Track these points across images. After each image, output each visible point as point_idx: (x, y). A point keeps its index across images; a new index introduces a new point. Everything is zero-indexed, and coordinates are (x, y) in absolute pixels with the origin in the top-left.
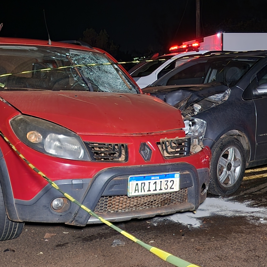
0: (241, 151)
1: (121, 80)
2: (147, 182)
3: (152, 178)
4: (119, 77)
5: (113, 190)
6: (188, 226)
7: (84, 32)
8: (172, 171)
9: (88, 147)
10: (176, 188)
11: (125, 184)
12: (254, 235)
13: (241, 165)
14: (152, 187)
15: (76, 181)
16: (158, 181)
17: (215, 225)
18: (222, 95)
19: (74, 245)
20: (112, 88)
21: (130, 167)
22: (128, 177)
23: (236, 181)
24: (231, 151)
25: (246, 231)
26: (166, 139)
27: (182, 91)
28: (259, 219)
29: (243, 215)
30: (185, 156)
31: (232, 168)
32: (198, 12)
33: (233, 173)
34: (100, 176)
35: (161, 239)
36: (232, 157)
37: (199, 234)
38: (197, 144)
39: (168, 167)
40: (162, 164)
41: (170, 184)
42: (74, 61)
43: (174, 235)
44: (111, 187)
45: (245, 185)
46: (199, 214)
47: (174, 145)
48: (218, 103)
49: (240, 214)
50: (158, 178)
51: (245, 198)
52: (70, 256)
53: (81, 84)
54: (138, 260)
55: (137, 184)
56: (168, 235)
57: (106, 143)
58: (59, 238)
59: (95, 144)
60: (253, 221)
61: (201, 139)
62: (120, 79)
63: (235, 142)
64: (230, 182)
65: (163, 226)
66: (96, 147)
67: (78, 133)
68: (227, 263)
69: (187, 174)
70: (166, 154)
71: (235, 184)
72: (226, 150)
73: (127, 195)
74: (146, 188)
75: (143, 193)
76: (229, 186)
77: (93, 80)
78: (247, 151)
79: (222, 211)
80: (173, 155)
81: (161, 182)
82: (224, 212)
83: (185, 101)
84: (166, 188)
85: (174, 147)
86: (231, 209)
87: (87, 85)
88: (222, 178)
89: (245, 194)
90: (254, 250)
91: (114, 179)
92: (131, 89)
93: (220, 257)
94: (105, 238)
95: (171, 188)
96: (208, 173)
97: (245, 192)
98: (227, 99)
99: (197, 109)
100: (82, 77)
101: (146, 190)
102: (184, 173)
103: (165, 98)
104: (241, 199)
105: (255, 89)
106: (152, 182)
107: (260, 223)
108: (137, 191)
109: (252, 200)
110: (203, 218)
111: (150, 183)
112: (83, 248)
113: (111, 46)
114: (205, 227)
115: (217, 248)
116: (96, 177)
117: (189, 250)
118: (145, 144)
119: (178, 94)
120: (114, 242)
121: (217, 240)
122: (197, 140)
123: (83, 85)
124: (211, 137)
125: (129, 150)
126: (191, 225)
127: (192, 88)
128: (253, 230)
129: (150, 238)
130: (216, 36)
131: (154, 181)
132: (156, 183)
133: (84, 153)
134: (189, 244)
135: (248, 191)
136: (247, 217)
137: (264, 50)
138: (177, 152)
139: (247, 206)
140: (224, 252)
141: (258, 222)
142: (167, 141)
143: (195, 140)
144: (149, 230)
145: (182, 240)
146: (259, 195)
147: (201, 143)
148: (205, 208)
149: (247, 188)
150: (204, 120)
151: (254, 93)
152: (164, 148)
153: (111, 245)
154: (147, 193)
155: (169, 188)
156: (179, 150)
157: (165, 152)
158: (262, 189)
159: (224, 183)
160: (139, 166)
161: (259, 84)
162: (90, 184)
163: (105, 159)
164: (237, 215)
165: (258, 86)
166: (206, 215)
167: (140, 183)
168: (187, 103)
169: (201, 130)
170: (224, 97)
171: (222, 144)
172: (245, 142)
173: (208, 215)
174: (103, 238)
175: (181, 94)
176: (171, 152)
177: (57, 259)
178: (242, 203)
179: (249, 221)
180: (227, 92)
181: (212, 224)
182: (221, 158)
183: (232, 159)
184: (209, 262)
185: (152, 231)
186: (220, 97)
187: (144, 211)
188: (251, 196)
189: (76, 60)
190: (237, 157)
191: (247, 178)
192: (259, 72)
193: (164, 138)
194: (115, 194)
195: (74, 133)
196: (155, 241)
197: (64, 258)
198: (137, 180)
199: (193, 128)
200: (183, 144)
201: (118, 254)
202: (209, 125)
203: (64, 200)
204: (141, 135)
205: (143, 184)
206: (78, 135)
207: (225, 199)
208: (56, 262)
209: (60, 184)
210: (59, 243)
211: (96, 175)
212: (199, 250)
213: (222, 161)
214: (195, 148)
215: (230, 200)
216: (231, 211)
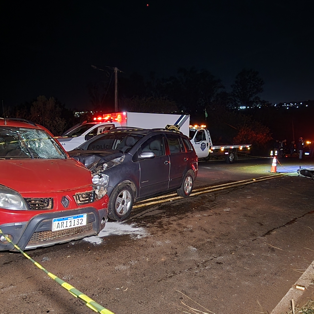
0: (131, 192)
1: (54, 149)
2: (65, 221)
3: (69, 219)
4: (53, 146)
5: (42, 228)
6: (94, 243)
7: (38, 97)
8: (81, 214)
9: (26, 201)
10: (84, 223)
11: (50, 224)
12: (132, 247)
13: (131, 201)
14: (69, 224)
15: (17, 223)
16: (73, 221)
17: (110, 242)
18: (120, 158)
19: (16, 262)
20: (49, 154)
21: (54, 212)
22: (52, 219)
23: (127, 211)
24: (124, 193)
25: (128, 244)
26: (79, 193)
27: (95, 156)
28: (137, 236)
29: (129, 233)
30: (91, 202)
31: (125, 203)
32: (116, 91)
33: (126, 206)
34: (34, 220)
35: (75, 254)
36: (125, 196)
37: (100, 248)
38: (103, 190)
39: (79, 211)
40: (75, 209)
41: (80, 221)
42: (22, 136)
43: (84, 250)
44: (41, 226)
45: (134, 212)
46: (102, 234)
47: (85, 196)
48: (117, 164)
49: (127, 233)
50: (73, 218)
51: (132, 221)
52: (13, 271)
53: (26, 153)
54: (58, 270)
55: (58, 223)
56: (80, 251)
57: (39, 198)
58: (6, 258)
59: (31, 199)
60: (133, 237)
61: (106, 187)
62: (54, 147)
63: (127, 187)
64: (124, 212)
65: (78, 245)
66: (33, 200)
67: (20, 192)
68: (112, 267)
69: (91, 214)
70: (79, 202)
71: (127, 213)
72: (121, 192)
73: (51, 230)
74: (65, 225)
75: (63, 228)
76: (123, 214)
77: (35, 150)
78: (135, 192)
79: (116, 231)
80: (83, 202)
81: (74, 220)
82: (117, 232)
83: (96, 163)
84: (78, 224)
85: (84, 197)
86: (122, 230)
87: (30, 154)
88: (118, 210)
89: (133, 219)
90: (130, 257)
91: (43, 221)
92: (61, 155)
93: (109, 263)
94: (38, 256)
95: (81, 224)
96: (106, 211)
97: (133, 217)
98: (123, 161)
99: (105, 166)
100: (27, 148)
101: (64, 226)
102: (90, 213)
103: (84, 160)
104: (129, 223)
105: (140, 155)
106: (69, 221)
107: (137, 238)
108: (58, 228)
109: (136, 222)
110: (104, 237)
111: (67, 222)
112: (22, 264)
113: (57, 108)
114: (104, 244)
115: (108, 258)
116: (31, 221)
117: (92, 260)
118: (65, 197)
119: (92, 158)
120: (44, 258)
121: (109, 252)
122: (103, 187)
123: (27, 154)
124: (112, 185)
125: (54, 201)
126: (95, 243)
127: (101, 154)
128: (132, 244)
129: (68, 254)
130: (122, 114)
131: (70, 220)
132: (71, 221)
133: (23, 205)
134: (92, 256)
135: (135, 216)
136: (130, 234)
137: (147, 129)
138: (87, 200)
139: (132, 227)
140: (112, 260)
141: (136, 238)
142: (80, 194)
143: (102, 188)
144: (68, 248)
145: (88, 253)
146: (141, 218)
147: (106, 189)
148: (106, 230)
149: (135, 214)
150: (108, 175)
151: (139, 157)
152: (78, 198)
153: (42, 261)
154: (65, 228)
155: (80, 224)
156: (88, 198)
157: (78, 200)
158: (144, 214)
159: (120, 213)
160: (60, 211)
161: (142, 152)
162: (27, 225)
163: (38, 208)
164: (125, 233)
165: (142, 153)
166: (106, 235)
167: (60, 222)
168: (97, 164)
169: (106, 181)
170: (121, 159)
171: (119, 189)
172: (133, 187)
173: (108, 235)
174: (37, 256)
175: (94, 158)
176: (82, 201)
177: (3, 273)
178: (130, 225)
179: (131, 237)
180: (123, 157)
181: (109, 241)
182: (118, 198)
183: (125, 198)
184: (102, 267)
185: (70, 248)
186: (119, 160)
187: (64, 238)
188: (136, 220)
189: (23, 136)
190: (128, 196)
191: (136, 207)
192: (143, 144)
193: (78, 192)
194: (43, 230)
195: (17, 192)
196: (71, 255)
197: (9, 272)
198: (58, 221)
199: (101, 179)
200: (91, 195)
201: (45, 267)
202: (111, 178)
203: (8, 236)
204: (63, 191)
205: (62, 223)
206: (20, 193)
207: (120, 223)
208: (3, 275)
209: (6, 226)
210: (6, 262)
211: (31, 219)
212: (97, 260)
213: (119, 199)
214: (102, 192)
215: (123, 223)
216: (122, 231)
